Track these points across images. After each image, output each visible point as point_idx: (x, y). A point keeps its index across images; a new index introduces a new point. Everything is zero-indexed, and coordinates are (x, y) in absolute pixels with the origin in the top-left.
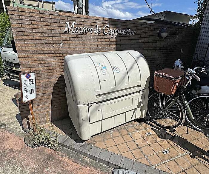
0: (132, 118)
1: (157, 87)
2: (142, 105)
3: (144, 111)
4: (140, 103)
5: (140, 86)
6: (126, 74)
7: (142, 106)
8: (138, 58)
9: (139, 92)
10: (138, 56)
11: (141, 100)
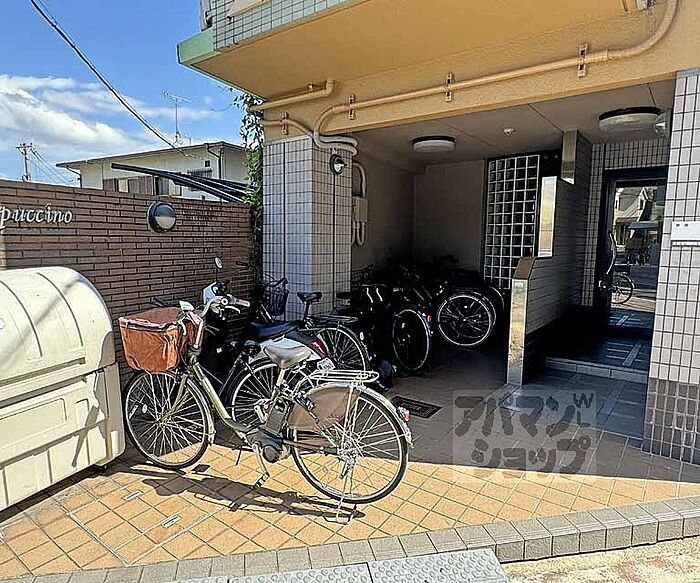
0: (74, 464)
1: (130, 357)
2: (101, 417)
3: (114, 435)
4: (94, 412)
5: (82, 361)
6: (30, 331)
7: (103, 418)
8: (69, 286)
9: (83, 377)
10: (69, 282)
11: (94, 402)
